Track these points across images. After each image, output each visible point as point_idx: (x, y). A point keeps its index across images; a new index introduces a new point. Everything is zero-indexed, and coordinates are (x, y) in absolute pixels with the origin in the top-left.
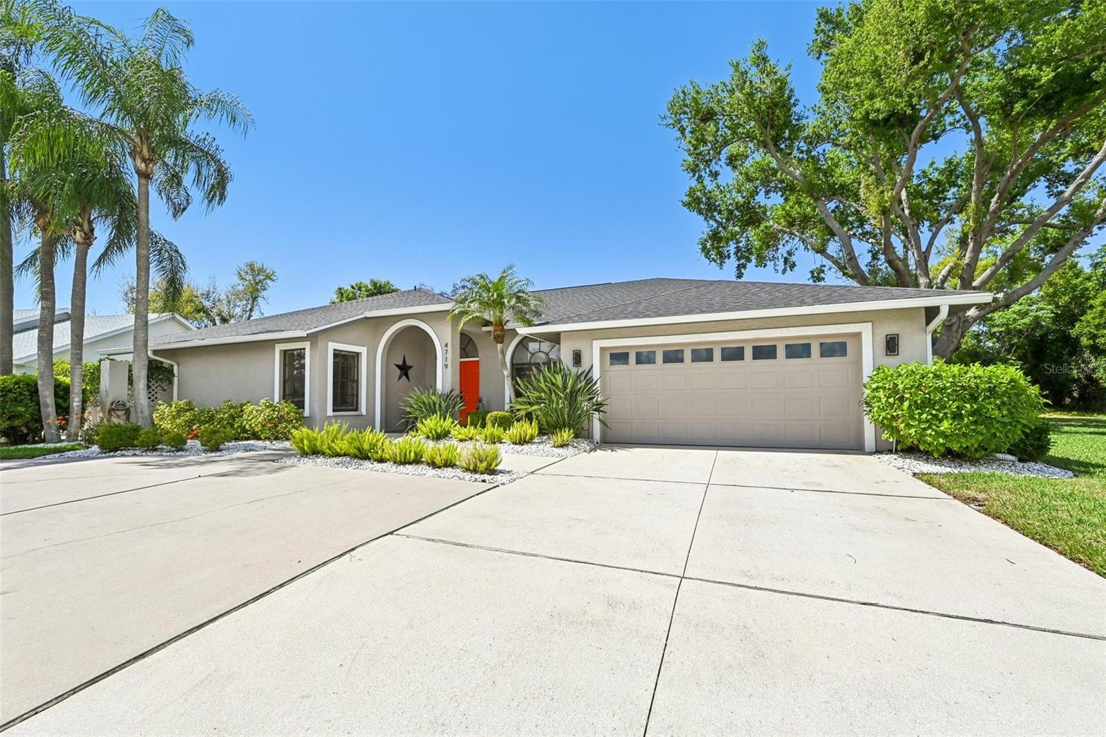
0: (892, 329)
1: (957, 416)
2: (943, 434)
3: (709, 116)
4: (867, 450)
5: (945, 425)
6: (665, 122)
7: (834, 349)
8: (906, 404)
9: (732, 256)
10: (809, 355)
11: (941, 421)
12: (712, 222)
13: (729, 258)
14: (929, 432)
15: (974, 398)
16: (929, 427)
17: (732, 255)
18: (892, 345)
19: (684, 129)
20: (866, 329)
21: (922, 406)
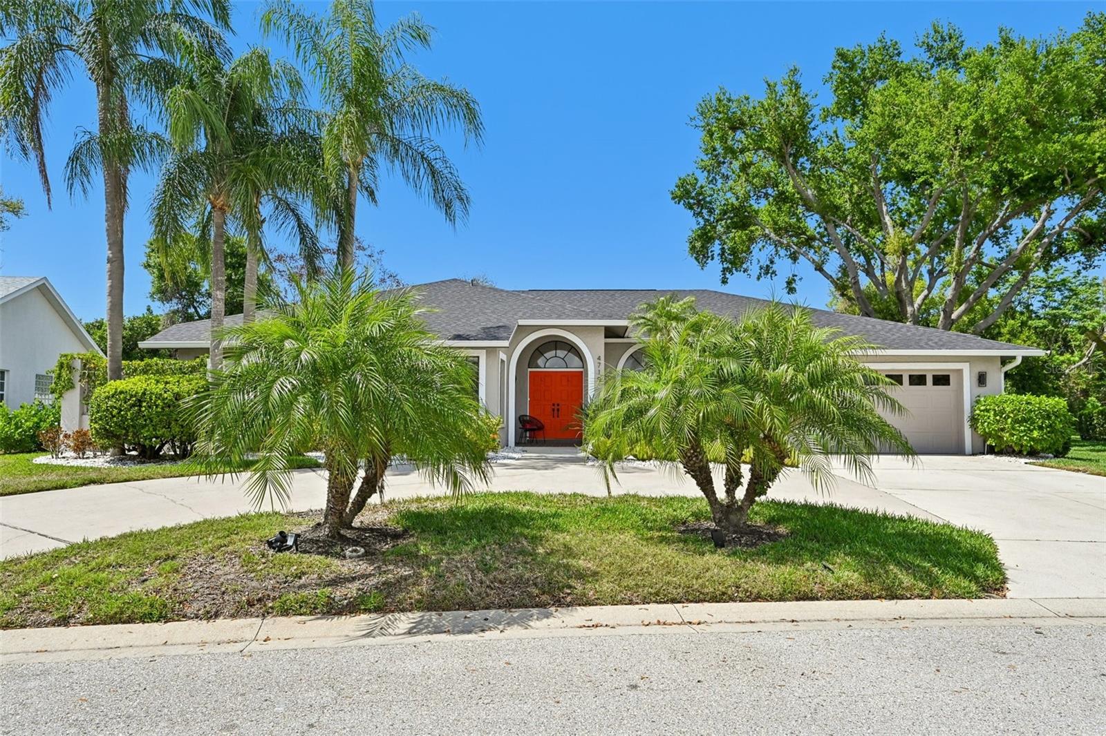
0: (981, 368)
1: (1041, 428)
2: (1033, 439)
3: (737, 125)
4: (967, 453)
5: (1035, 434)
6: (694, 123)
7: (941, 380)
8: (1009, 420)
9: (717, 258)
10: (925, 384)
11: (1032, 431)
12: (700, 219)
13: (712, 259)
14: (1025, 438)
15: (1049, 417)
16: (1025, 435)
17: (715, 256)
18: (982, 379)
19: (713, 134)
20: (965, 367)
21: (1020, 422)
